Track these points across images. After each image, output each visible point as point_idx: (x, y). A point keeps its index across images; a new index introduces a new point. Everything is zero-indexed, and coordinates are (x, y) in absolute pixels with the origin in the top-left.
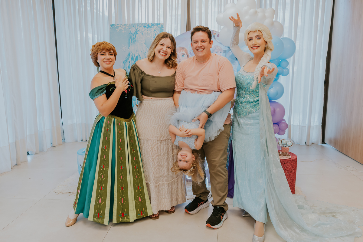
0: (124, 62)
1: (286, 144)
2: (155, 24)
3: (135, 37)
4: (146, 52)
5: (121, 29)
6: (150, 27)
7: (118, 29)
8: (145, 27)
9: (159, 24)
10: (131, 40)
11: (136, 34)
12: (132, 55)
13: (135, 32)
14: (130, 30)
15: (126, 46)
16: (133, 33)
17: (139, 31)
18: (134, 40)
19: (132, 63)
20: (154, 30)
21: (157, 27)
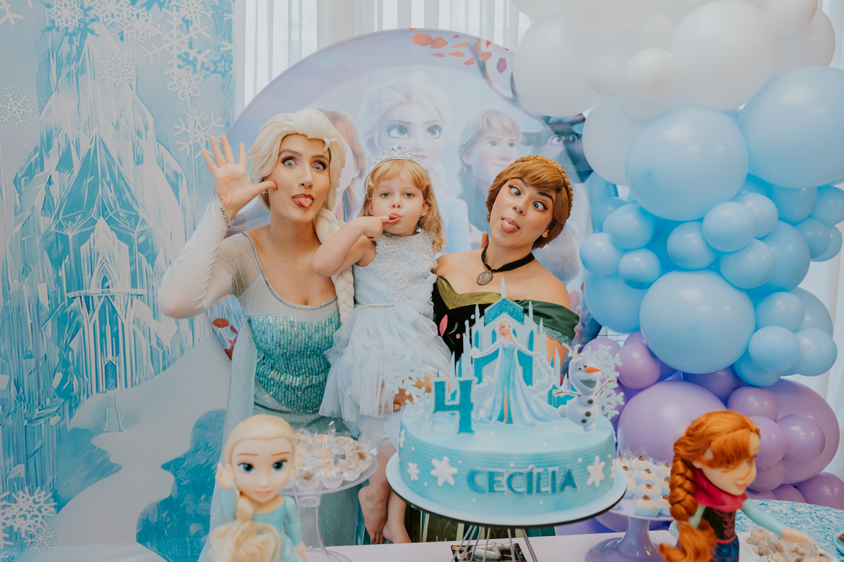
0: (16, 181)
3: (80, 49)
4: (139, 133)
6: (161, 5)
8: (134, 1)
10: (53, 65)
11: (83, 38)
12: (63, 146)
13: (79, 25)
14: (49, 13)
15: (26, 96)
16: (67, 28)
17: (98, 18)
18: (73, 67)
19: (62, 184)
20: (183, 19)
21: (196, 8)
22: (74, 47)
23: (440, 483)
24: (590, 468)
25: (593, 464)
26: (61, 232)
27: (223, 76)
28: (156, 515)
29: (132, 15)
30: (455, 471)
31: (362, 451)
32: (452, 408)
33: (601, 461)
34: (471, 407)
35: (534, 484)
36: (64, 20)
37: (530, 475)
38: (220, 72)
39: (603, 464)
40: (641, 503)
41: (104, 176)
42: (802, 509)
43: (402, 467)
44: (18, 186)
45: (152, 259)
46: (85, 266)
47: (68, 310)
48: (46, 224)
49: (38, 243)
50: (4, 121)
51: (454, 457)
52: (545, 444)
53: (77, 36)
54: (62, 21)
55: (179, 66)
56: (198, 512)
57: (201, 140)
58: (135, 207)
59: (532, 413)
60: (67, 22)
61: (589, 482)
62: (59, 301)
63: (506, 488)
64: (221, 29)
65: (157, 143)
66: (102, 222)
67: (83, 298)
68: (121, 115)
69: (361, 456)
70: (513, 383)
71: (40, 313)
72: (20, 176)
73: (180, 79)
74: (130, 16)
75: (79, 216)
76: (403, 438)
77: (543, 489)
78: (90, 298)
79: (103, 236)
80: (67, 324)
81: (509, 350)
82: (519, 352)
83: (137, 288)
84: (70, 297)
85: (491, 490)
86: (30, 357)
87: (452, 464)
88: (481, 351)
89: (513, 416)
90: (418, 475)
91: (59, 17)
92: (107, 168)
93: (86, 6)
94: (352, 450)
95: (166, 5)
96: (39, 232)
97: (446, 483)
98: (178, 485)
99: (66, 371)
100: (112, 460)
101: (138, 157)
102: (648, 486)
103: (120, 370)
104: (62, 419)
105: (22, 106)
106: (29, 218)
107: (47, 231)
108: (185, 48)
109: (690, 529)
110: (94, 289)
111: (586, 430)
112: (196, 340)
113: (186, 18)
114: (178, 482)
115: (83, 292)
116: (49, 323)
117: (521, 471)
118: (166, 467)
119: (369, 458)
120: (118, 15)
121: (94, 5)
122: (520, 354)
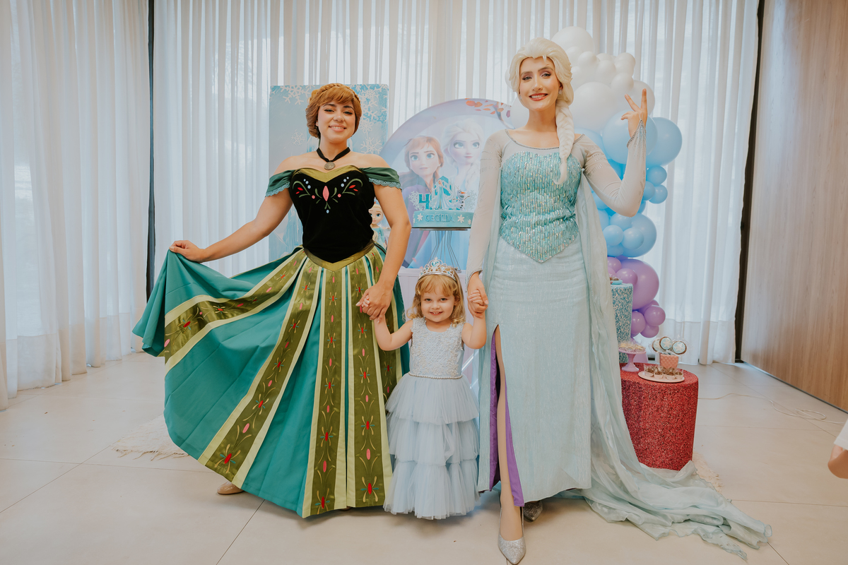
1: (671, 349)
2: (369, 87)
5: (294, 96)
9: (378, 86)
20: (366, 99)
21: (372, 94)
38: (381, 121)
64: (382, 102)
108: (367, 111)
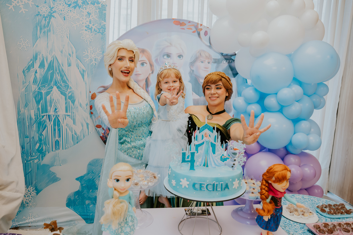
0: (24, 72)
2: (89, 3)
3: (49, 23)
4: (70, 55)
5: (18, 5)
6: (80, 7)
7: (11, 5)
8: (69, 5)
10: (39, 28)
11: (50, 18)
12: (41, 59)
13: (49, 14)
14: (38, 9)
15: (28, 40)
16: (44, 15)
17: (56, 11)
18: (46, 29)
19: (40, 73)
20: (88, 12)
21: (93, 8)
22: (47, 22)
23: (183, 187)
24: (234, 183)
25: (235, 181)
26: (40, 91)
27: (102, 34)
28: (73, 197)
29: (69, 10)
30: (188, 183)
31: (155, 176)
32: (188, 161)
33: (238, 180)
34: (194, 161)
35: (215, 188)
36: (43, 12)
37: (214, 184)
38: (101, 33)
39: (238, 181)
40: (251, 195)
41: (56, 70)
42: (306, 197)
43: (170, 181)
44: (24, 73)
45: (73, 102)
46: (48, 104)
47: (42, 120)
48: (34, 88)
49: (31, 95)
50: (20, 49)
51: (188, 178)
52: (219, 174)
53: (48, 18)
54: (42, 12)
55: (86, 30)
56: (89, 196)
57: (93, 58)
58: (68, 82)
59: (215, 164)
60: (44, 13)
61: (234, 187)
62: (39, 117)
63: (205, 189)
64: (102, 17)
65: (76, 58)
66: (55, 88)
67: (47, 116)
68: (63, 48)
69: (155, 177)
70: (209, 153)
71: (32, 121)
72: (25, 70)
73: (86, 35)
74: (68, 11)
75: (47, 85)
76: (170, 172)
77: (218, 189)
78: (50, 116)
79: (55, 93)
80: (41, 125)
81: (208, 142)
82: (211, 142)
83: (68, 113)
84: (43, 115)
85: (201, 189)
86: (27, 137)
87: (187, 180)
88: (198, 142)
89: (208, 164)
90: (175, 184)
91: (41, 11)
92: (57, 68)
93: (51, 7)
94: (151, 175)
95: (81, 7)
96: (32, 91)
97: (185, 187)
98: (81, 186)
99: (41, 143)
100: (57, 176)
101: (69, 64)
102: (254, 189)
103: (61, 143)
104: (39, 161)
105: (27, 44)
106: (28, 85)
107: (35, 91)
108: (88, 23)
109: (267, 203)
110: (51, 113)
111: (233, 170)
112: (89, 133)
113: (89, 12)
114: (82, 185)
115: (47, 114)
116: (35, 125)
117: (211, 183)
118: (77, 179)
119: (157, 178)
120: (63, 11)
121: (55, 6)
122: (212, 143)
